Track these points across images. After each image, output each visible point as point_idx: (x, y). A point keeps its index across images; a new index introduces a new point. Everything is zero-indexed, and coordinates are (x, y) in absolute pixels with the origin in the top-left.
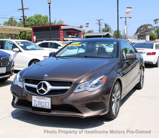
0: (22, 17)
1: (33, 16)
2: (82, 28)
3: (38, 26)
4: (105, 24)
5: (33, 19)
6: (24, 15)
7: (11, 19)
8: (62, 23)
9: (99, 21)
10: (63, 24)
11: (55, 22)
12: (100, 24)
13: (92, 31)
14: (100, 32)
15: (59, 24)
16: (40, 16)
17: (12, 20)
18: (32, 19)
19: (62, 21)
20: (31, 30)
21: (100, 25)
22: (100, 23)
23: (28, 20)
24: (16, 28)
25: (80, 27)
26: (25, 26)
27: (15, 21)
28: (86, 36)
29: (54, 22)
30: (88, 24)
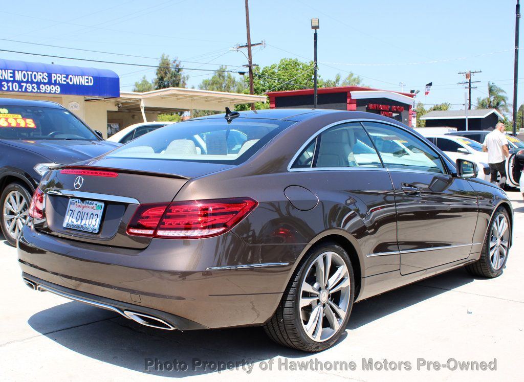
0: (247, 66)
1: (278, 63)
2: (412, 96)
3: (288, 91)
4: (489, 85)
5: (276, 71)
6: (250, 62)
7: (221, 73)
8: (358, 83)
9: (468, 76)
10: (359, 86)
11: (337, 81)
12: (470, 86)
13: (446, 104)
14: (470, 108)
15: (348, 86)
16: (296, 64)
17: (223, 77)
18: (273, 73)
19: (355, 76)
21: (470, 88)
22: (470, 83)
23: (263, 74)
24: (222, 96)
25: (409, 93)
26: (254, 91)
27: (229, 77)
28: (427, 120)
29: (334, 80)
30: (430, 84)
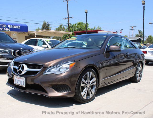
0: (68, 24)
1: (77, 23)
2: (116, 33)
3: (80, 31)
5: (76, 25)
6: (69, 23)
8: (101, 29)
9: (132, 27)
10: (101, 30)
11: (94, 28)
13: (126, 36)
14: (133, 37)
15: (97, 30)
16: (82, 23)
18: (76, 26)
19: (100, 27)
20: (71, 33)
21: (133, 31)
22: (133, 29)
23: (73, 26)
25: (115, 32)
26: (69, 31)
27: (63, 27)
29: (93, 28)
30: (122, 30)
